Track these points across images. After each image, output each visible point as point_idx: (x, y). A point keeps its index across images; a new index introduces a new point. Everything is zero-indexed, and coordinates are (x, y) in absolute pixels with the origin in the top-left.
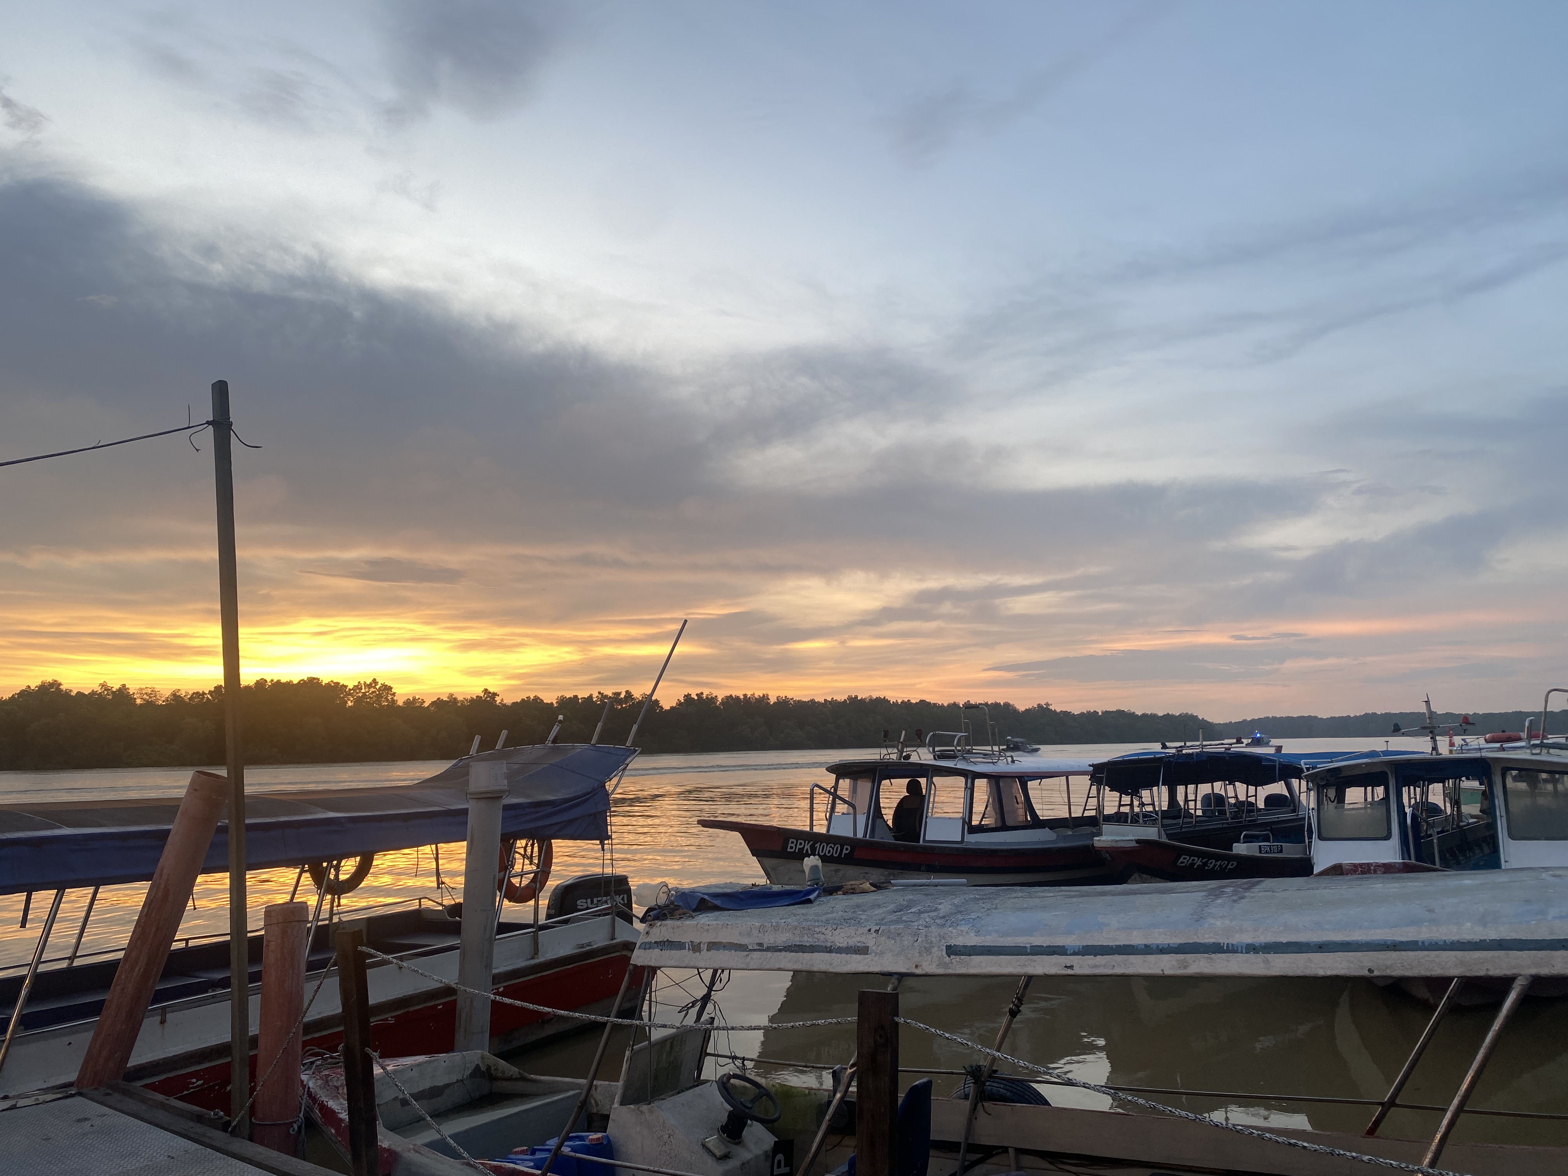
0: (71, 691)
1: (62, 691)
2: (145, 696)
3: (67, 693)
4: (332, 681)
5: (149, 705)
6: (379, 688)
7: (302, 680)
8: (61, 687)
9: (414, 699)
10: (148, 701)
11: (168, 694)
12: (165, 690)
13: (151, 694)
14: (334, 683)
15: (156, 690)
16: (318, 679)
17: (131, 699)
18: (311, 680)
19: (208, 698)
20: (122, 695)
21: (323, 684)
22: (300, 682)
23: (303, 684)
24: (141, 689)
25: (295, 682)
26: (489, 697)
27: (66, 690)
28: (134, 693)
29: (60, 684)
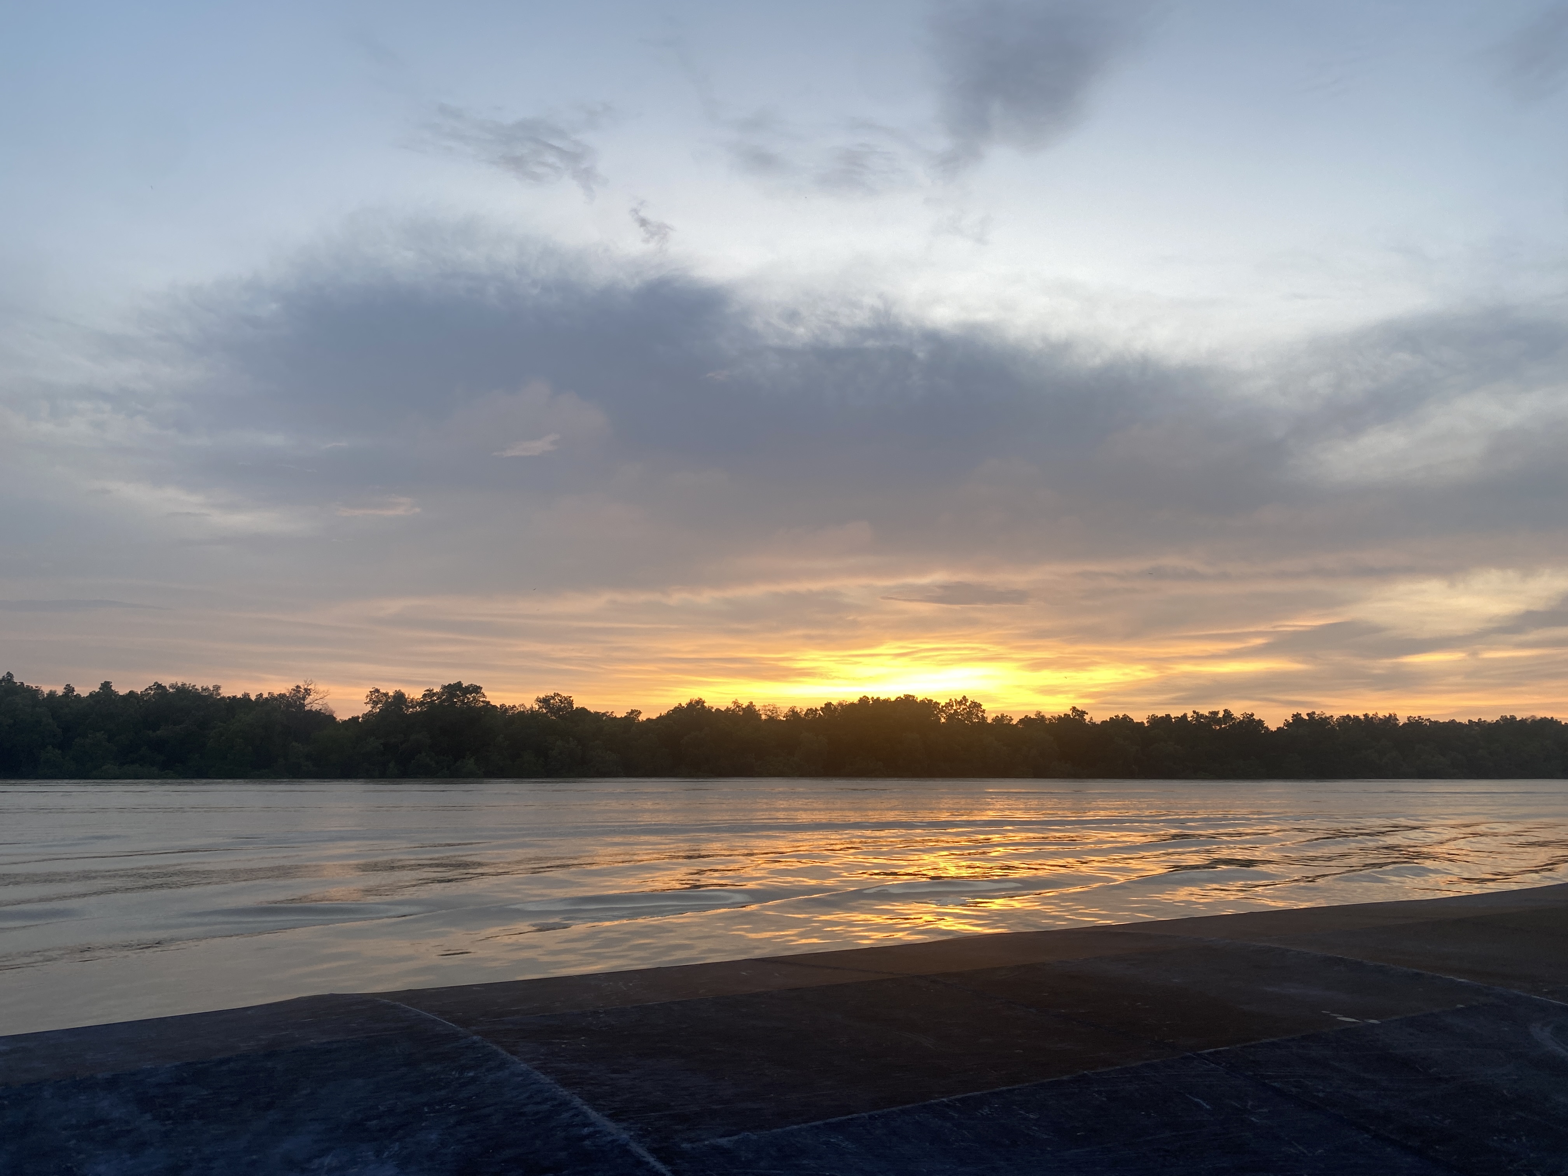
0: (712, 708)
1: (706, 707)
2: (768, 713)
3: (709, 710)
4: (926, 698)
5: (772, 720)
6: (970, 705)
7: (898, 698)
8: (705, 704)
9: (1002, 716)
10: (770, 717)
11: (786, 710)
12: (784, 708)
13: (773, 710)
14: (928, 700)
15: (777, 707)
16: (914, 697)
17: (757, 714)
18: (907, 697)
19: (820, 714)
20: (750, 710)
21: (918, 700)
22: (897, 699)
23: (899, 701)
24: (765, 706)
25: (893, 699)
26: (1078, 715)
27: (709, 707)
28: (759, 710)
29: (704, 702)
